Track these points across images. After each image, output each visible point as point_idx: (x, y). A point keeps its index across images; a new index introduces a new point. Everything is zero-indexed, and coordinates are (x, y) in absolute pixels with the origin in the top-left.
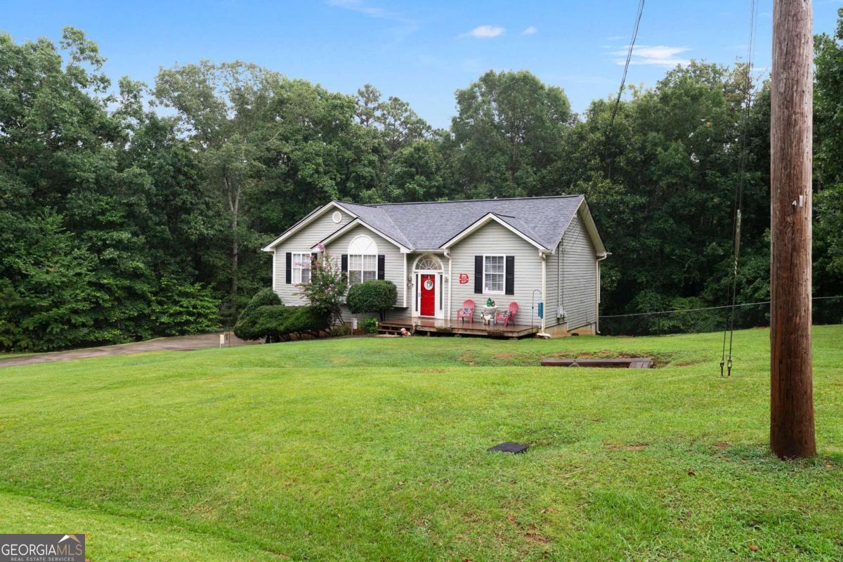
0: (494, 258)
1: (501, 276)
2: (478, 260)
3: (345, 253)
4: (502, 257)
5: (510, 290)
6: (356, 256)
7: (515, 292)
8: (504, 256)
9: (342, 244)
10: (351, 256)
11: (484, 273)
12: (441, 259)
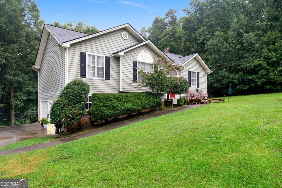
0: (194, 72)
1: (195, 80)
2: (189, 72)
3: (135, 60)
4: (196, 72)
5: (198, 86)
6: (142, 63)
7: (200, 86)
8: (197, 72)
9: (132, 54)
10: (139, 62)
11: (191, 78)
12: (177, 70)
